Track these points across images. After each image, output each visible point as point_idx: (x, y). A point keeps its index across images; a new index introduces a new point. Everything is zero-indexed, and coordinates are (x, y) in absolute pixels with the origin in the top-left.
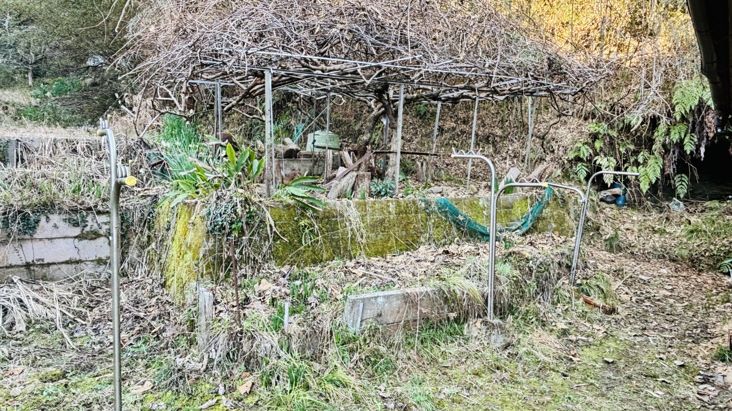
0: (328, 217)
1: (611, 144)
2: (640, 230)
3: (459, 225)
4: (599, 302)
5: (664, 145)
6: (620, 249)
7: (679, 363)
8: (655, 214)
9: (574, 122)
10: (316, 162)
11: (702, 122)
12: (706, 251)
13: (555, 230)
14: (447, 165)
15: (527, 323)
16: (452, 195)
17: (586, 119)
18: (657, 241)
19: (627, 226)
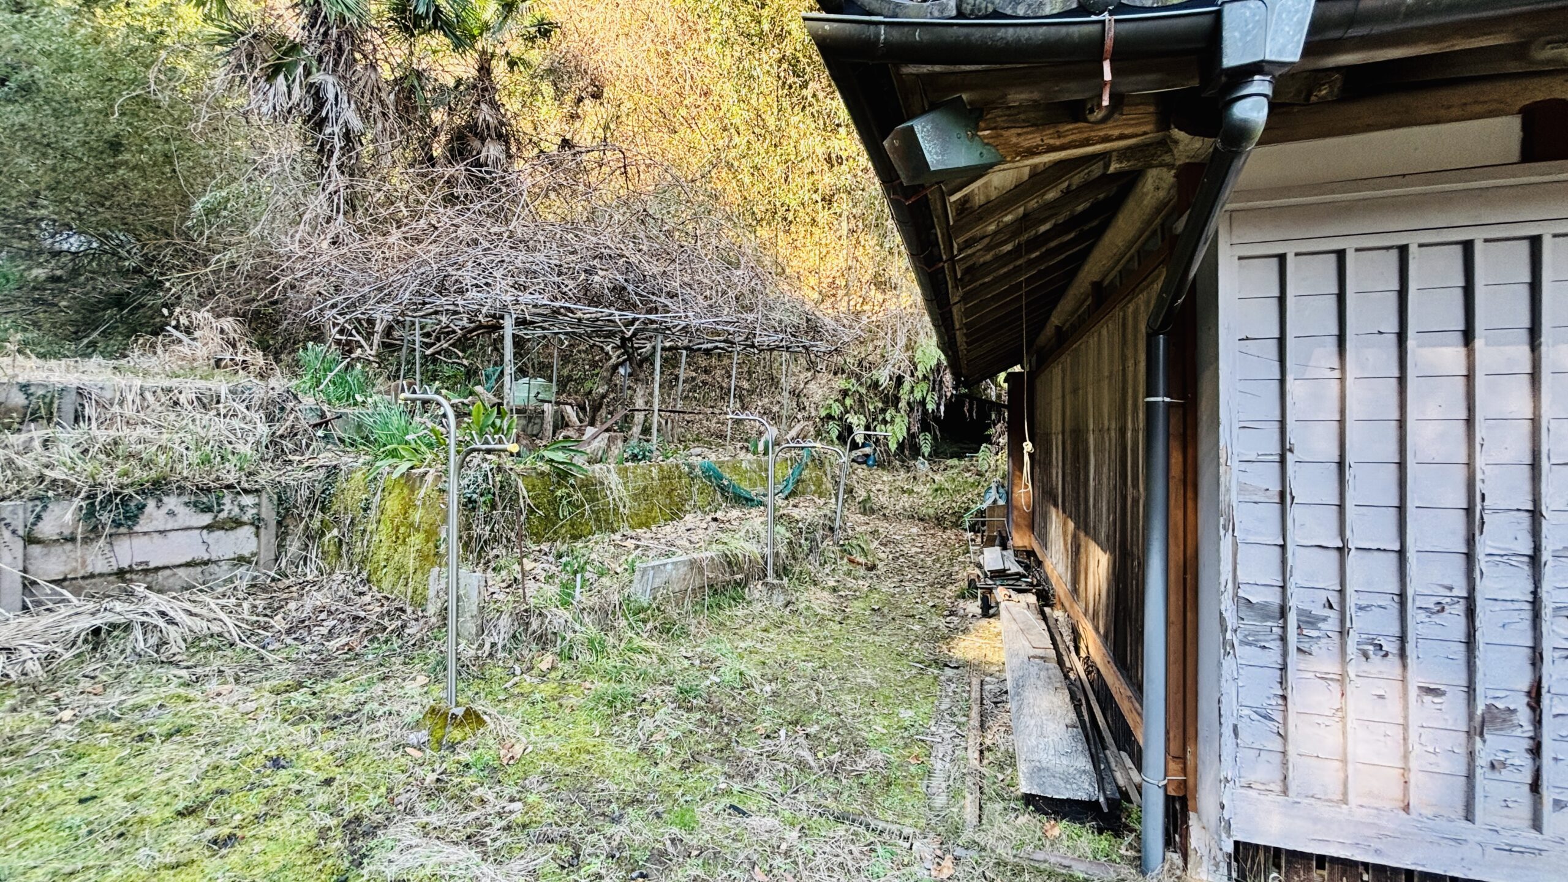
0: (586, 486)
1: (861, 401)
2: (890, 491)
3: (723, 489)
4: (862, 560)
5: (909, 403)
6: (873, 511)
7: (931, 604)
8: (903, 474)
9: (824, 377)
10: (530, 418)
11: (941, 381)
12: (949, 508)
13: (815, 492)
14: (688, 422)
15: (802, 582)
16: (713, 457)
17: (835, 374)
18: (905, 501)
19: (878, 486)
